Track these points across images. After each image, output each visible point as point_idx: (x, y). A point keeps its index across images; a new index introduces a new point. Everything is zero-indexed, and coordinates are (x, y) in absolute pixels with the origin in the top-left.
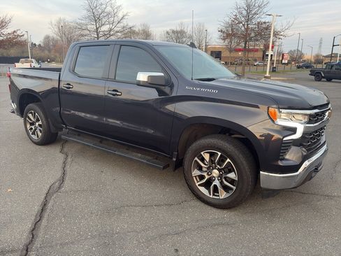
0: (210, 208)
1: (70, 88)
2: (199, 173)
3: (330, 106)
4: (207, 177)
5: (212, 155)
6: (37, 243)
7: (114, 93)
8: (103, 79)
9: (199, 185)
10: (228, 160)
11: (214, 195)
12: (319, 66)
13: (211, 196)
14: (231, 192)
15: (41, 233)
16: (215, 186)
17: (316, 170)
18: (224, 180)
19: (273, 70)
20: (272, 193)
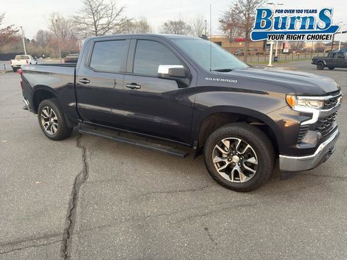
0: (231, 191)
1: (86, 83)
2: (219, 160)
3: (341, 93)
4: (227, 163)
5: (232, 142)
6: (77, 227)
7: (133, 86)
8: (120, 73)
9: (220, 171)
10: (249, 146)
11: (234, 179)
12: (321, 55)
13: (232, 181)
14: (251, 176)
15: (78, 219)
16: (236, 171)
17: (330, 153)
18: (244, 165)
19: (275, 60)
20: (290, 175)
